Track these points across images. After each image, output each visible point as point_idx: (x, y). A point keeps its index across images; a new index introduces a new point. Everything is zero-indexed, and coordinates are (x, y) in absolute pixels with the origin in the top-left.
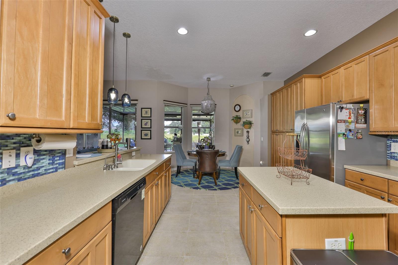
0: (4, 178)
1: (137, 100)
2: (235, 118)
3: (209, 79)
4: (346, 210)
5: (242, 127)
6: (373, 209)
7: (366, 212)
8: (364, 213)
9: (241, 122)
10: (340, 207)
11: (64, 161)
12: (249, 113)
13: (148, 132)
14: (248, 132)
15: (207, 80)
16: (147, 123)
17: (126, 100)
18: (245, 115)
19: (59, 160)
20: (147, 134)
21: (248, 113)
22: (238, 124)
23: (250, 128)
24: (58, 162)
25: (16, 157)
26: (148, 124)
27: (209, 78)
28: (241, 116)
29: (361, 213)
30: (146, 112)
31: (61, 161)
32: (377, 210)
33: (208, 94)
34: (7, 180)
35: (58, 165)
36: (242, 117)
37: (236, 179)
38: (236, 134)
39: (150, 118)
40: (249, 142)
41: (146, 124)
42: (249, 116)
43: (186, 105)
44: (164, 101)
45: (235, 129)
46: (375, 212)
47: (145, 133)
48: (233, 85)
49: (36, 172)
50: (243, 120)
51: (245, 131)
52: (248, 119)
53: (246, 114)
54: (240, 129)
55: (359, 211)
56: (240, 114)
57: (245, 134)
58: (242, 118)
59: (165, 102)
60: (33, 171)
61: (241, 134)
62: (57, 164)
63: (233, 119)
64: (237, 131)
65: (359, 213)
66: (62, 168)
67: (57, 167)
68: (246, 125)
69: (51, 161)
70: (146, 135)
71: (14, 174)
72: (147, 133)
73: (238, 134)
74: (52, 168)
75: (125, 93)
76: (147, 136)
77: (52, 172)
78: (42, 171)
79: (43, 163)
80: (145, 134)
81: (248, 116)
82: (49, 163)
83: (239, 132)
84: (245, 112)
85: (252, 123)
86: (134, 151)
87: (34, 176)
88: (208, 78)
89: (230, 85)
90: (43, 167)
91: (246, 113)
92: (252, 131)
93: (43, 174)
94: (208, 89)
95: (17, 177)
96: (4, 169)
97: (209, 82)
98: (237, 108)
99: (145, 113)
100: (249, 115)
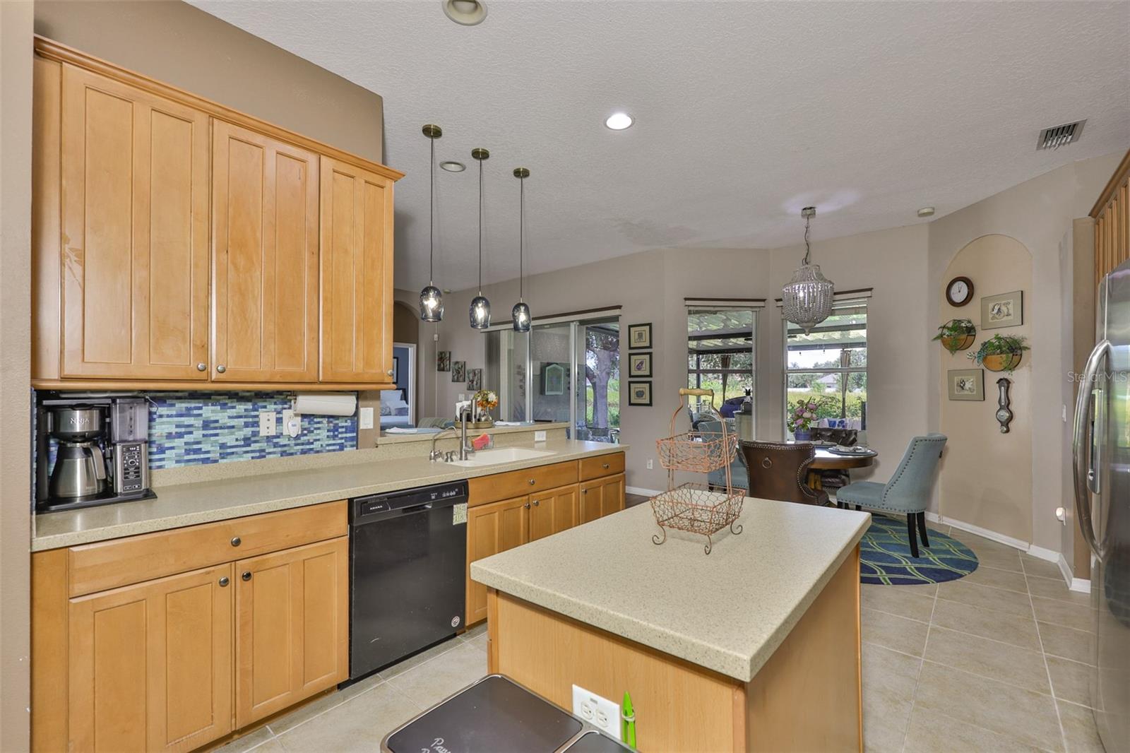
0: (263, 448)
1: (619, 307)
2: (948, 328)
3: (809, 212)
4: (592, 614)
5: (976, 365)
6: (662, 634)
7: (642, 637)
8: (635, 640)
9: (976, 346)
10: (578, 601)
11: (355, 434)
12: (1010, 306)
13: (645, 388)
14: (1005, 383)
15: (803, 216)
16: (642, 363)
17: (522, 318)
18: (990, 316)
19: (346, 432)
20: (643, 391)
21: (1004, 309)
22: (958, 353)
23: (1012, 367)
24: (344, 435)
25: (277, 423)
26: (644, 365)
27: (811, 208)
28: (976, 322)
29: (629, 637)
30: (640, 335)
31: (349, 435)
32: (674, 643)
33: (806, 261)
34: (267, 451)
35: (343, 441)
36: (980, 323)
37: (910, 555)
38: (957, 391)
39: (648, 351)
40: (1011, 425)
41: (639, 368)
42: (1009, 318)
43: (761, 304)
44: (686, 299)
45: (951, 373)
46: (667, 646)
47: (639, 390)
48: (934, 209)
49: (308, 447)
50: (982, 337)
51: (992, 378)
52: (1004, 333)
53: (996, 311)
54: (968, 372)
55: (623, 628)
56: (971, 313)
57: (994, 392)
58: (978, 329)
59: (689, 303)
60: (303, 444)
61: (975, 393)
62: (342, 438)
63: (941, 336)
64: (957, 379)
65: (623, 635)
66: (352, 446)
67: (342, 443)
68: (994, 354)
69: (332, 434)
70: (640, 394)
71: (276, 445)
72: (641, 390)
73: (966, 392)
74: (334, 445)
75: (518, 302)
76: (642, 396)
77: (334, 450)
78: (316, 446)
79: (318, 434)
80: (637, 392)
81: (1006, 318)
82: (328, 437)
83: (968, 385)
84: (991, 306)
85: (1024, 344)
86: (544, 430)
87: (303, 452)
88: (805, 209)
89: (918, 211)
90: (318, 440)
91: (997, 308)
92: (1021, 379)
93: (318, 452)
94: (807, 244)
95: (280, 449)
96: (262, 437)
97: (810, 220)
98: (960, 292)
99: (637, 337)
100: (1008, 315)
